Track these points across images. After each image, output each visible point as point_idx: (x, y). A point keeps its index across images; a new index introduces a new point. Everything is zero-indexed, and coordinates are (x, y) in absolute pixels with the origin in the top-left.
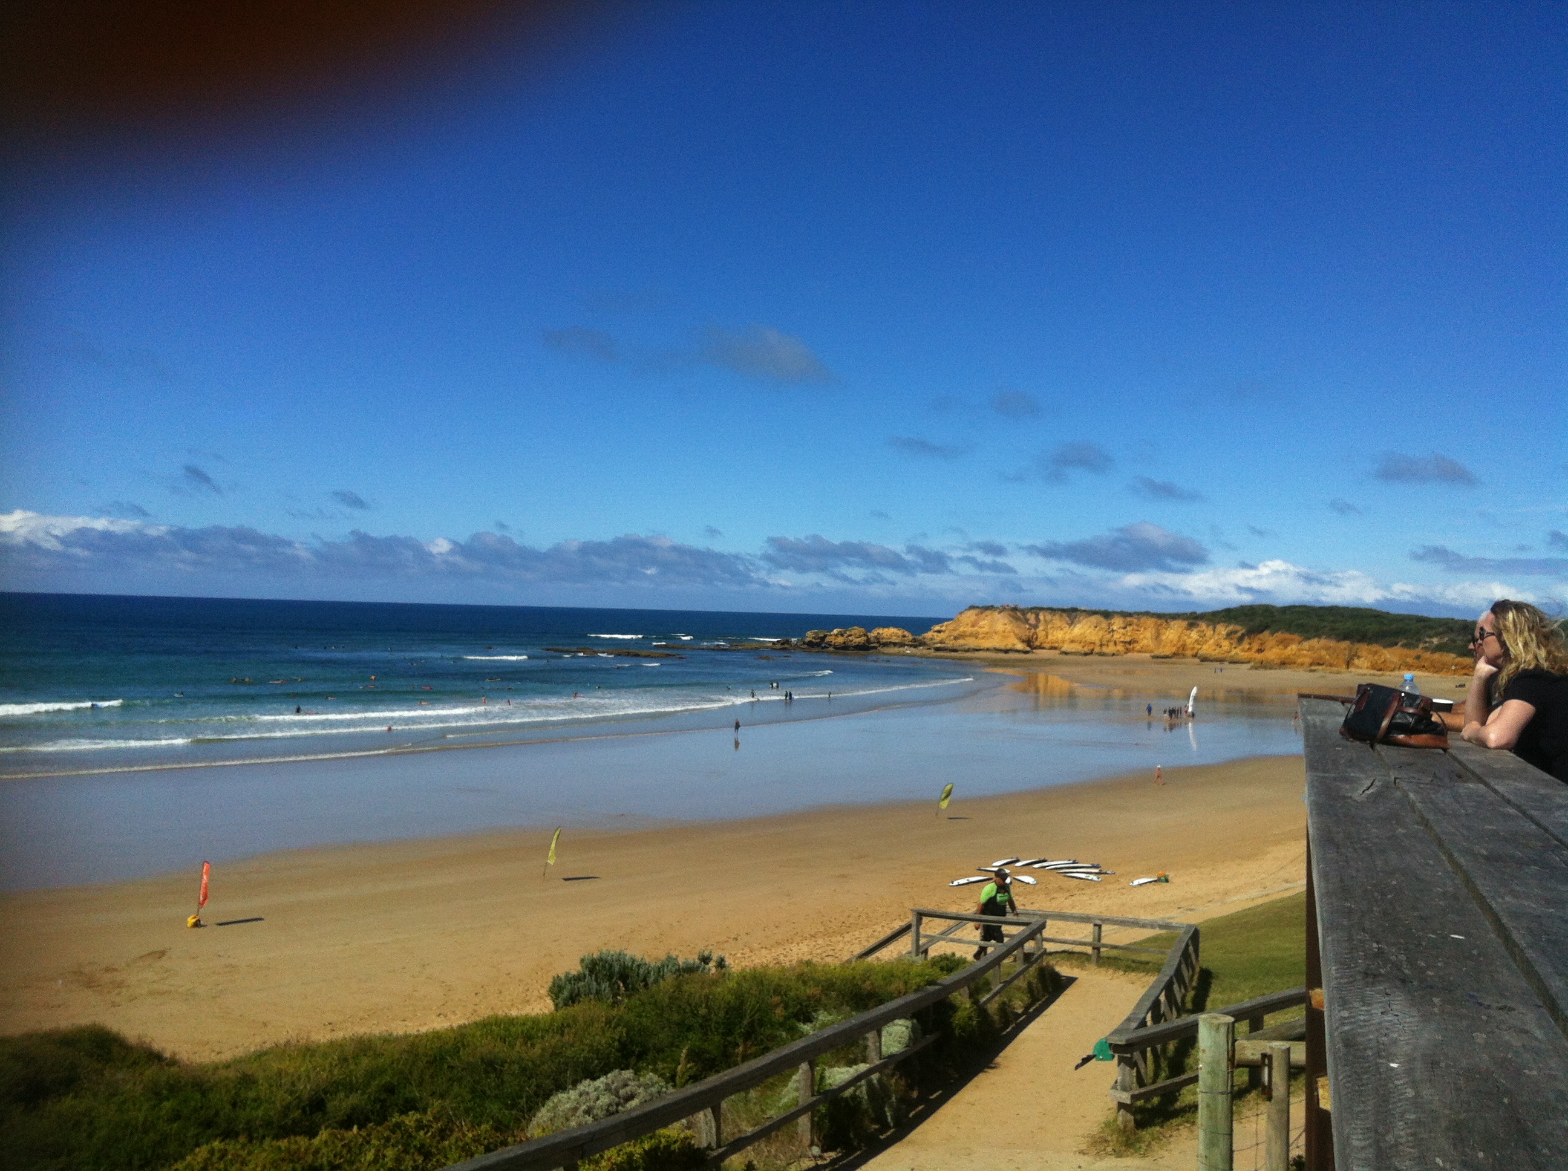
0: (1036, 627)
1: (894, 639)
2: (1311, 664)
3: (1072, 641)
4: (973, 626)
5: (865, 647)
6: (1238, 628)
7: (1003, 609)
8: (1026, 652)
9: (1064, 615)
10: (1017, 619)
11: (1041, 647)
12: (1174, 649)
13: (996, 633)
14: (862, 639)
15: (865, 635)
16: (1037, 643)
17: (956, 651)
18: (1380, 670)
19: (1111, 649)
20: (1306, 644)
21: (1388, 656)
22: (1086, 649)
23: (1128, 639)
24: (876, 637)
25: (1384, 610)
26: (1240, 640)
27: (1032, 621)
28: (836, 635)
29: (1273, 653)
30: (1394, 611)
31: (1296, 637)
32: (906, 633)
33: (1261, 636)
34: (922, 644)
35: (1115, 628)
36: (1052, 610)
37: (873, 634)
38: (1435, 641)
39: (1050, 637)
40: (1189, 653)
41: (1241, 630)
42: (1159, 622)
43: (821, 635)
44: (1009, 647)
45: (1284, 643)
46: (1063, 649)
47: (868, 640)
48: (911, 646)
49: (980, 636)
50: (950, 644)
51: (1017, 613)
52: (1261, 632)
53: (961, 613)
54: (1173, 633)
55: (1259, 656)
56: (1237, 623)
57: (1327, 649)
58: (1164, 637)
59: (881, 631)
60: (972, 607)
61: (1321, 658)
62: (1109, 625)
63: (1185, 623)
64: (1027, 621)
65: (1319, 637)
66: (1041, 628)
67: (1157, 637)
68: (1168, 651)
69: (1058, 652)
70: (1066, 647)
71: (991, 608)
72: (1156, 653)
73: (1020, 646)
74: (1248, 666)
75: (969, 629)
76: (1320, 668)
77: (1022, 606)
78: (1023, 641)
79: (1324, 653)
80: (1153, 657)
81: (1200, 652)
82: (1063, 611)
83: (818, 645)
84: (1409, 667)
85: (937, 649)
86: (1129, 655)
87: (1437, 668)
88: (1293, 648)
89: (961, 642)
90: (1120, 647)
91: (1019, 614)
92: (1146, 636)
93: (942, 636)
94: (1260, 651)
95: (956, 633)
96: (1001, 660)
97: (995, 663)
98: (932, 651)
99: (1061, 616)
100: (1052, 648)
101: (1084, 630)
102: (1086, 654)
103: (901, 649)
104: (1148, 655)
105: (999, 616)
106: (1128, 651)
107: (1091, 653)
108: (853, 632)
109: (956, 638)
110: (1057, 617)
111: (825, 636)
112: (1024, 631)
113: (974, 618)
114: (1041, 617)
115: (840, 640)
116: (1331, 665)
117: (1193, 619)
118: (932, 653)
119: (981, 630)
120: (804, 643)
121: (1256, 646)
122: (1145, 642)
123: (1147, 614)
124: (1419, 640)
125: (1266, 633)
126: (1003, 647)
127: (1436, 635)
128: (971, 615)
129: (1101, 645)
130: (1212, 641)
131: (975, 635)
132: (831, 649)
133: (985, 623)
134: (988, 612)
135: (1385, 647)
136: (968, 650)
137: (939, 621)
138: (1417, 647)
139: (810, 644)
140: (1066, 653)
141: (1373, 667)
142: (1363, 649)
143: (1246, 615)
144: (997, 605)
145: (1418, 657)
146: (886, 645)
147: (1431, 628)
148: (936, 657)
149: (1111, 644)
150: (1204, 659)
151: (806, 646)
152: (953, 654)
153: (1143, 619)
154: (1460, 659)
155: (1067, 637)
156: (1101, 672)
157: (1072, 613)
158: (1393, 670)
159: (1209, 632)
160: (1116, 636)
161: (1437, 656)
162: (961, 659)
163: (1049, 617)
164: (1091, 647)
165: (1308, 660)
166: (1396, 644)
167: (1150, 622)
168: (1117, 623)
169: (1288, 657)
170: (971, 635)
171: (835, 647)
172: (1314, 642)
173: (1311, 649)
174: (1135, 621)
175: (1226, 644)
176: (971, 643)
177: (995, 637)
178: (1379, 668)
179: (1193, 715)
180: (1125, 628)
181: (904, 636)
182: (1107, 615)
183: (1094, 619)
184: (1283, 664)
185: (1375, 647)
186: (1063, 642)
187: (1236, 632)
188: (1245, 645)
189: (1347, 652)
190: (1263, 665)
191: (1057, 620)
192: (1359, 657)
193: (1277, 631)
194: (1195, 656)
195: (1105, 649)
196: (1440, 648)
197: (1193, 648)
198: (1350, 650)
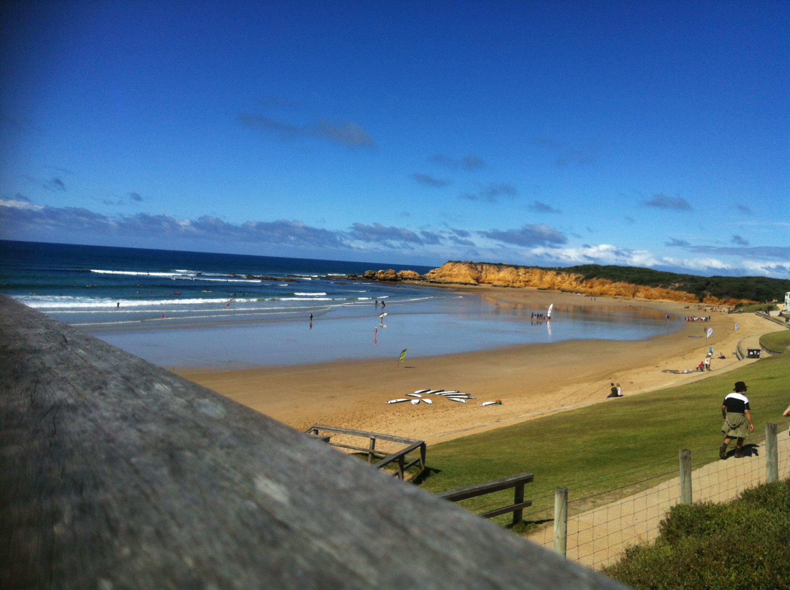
0: (481, 272)
1: (410, 276)
2: (616, 295)
3: (499, 280)
4: (450, 271)
5: (395, 280)
6: (581, 275)
7: (465, 263)
8: (475, 285)
9: (496, 267)
10: (472, 268)
11: (483, 282)
12: (549, 286)
13: (461, 275)
14: (393, 276)
15: (395, 274)
16: (482, 280)
17: (440, 283)
18: (649, 298)
19: (518, 284)
20: (613, 285)
21: (653, 291)
22: (506, 284)
23: (526, 280)
24: (401, 275)
25: (654, 269)
26: (582, 282)
27: (479, 269)
28: (380, 273)
29: (597, 289)
30: (660, 270)
31: (609, 281)
32: (416, 273)
33: (592, 280)
34: (424, 279)
35: (520, 274)
36: (490, 264)
37: (399, 274)
38: (677, 285)
39: (488, 278)
40: (556, 287)
41: (582, 276)
42: (542, 271)
43: (373, 273)
44: (467, 282)
45: (603, 284)
46: (494, 284)
47: (396, 276)
48: (418, 280)
49: (453, 276)
50: (438, 279)
51: (472, 265)
52: (592, 278)
53: (444, 264)
54: (549, 277)
55: (590, 290)
56: (581, 273)
57: (624, 287)
58: (544, 279)
59: (403, 272)
60: (450, 261)
61: (621, 292)
62: (518, 272)
63: (555, 273)
64: (477, 269)
65: (620, 281)
66: (484, 273)
67: (541, 279)
68: (546, 286)
69: (491, 285)
70: (496, 283)
71: (459, 262)
72: (540, 287)
73: (472, 282)
74: (584, 295)
75: (448, 272)
76: (620, 297)
77: (475, 262)
78: (474, 279)
79: (622, 289)
80: (538, 289)
81: (562, 287)
82: (495, 264)
83: (371, 278)
84: (664, 297)
85: (431, 282)
86: (527, 288)
87: (677, 298)
88: (607, 286)
89: (443, 278)
90: (522, 284)
91: (473, 266)
92: (535, 278)
93: (434, 275)
94: (591, 287)
95: (441, 274)
96: (463, 288)
97: (459, 290)
98: (429, 282)
99: (494, 267)
100: (489, 283)
101: (505, 274)
102: (505, 287)
103: (413, 281)
104: (535, 288)
105: (463, 266)
106: (526, 285)
107: (508, 286)
108: (389, 272)
109: (441, 277)
110: (492, 268)
111: (375, 274)
112: (475, 274)
113: (450, 267)
114: (484, 267)
115: (382, 276)
116: (625, 296)
117: (559, 271)
118: (428, 284)
119: (454, 273)
120: (364, 277)
121: (589, 285)
122: (535, 281)
123: (537, 267)
124: (669, 285)
125: (595, 279)
126: (464, 282)
127: (677, 282)
128: (449, 265)
129: (513, 282)
130: (568, 282)
131: (450, 276)
132: (377, 280)
133: (456, 270)
134: (458, 264)
135: (652, 287)
136: (447, 283)
137: (433, 268)
138: (668, 288)
139: (367, 277)
140: (495, 286)
141: (646, 297)
142: (642, 288)
143: (585, 269)
144: (462, 261)
145: (668, 293)
146: (406, 279)
147: (675, 278)
148: (430, 286)
149: (518, 282)
150: (563, 291)
151: (365, 278)
152: (439, 284)
153: (535, 270)
154: (688, 295)
155: (497, 278)
156: (512, 296)
157: (499, 266)
158: (655, 299)
159: (567, 278)
160: (521, 278)
161: (677, 292)
162: (442, 287)
163: (488, 267)
164: (508, 283)
165: (614, 293)
166: (658, 286)
167: (538, 271)
168: (522, 271)
169: (604, 291)
170: (449, 275)
171: (380, 279)
172: (618, 284)
173: (616, 287)
174: (530, 271)
175: (574, 284)
176: (448, 279)
177: (460, 277)
178: (649, 297)
179: (549, 318)
180: (525, 274)
181: (415, 275)
182: (517, 267)
183: (510, 269)
184: (602, 294)
185: (647, 287)
186: (494, 280)
187: (580, 278)
188: (584, 284)
189: (633, 289)
190: (591, 295)
191: (492, 269)
192: (639, 292)
193: (600, 278)
194: (559, 289)
195: (515, 285)
196: (679, 289)
197: (558, 285)
198: (635, 288)
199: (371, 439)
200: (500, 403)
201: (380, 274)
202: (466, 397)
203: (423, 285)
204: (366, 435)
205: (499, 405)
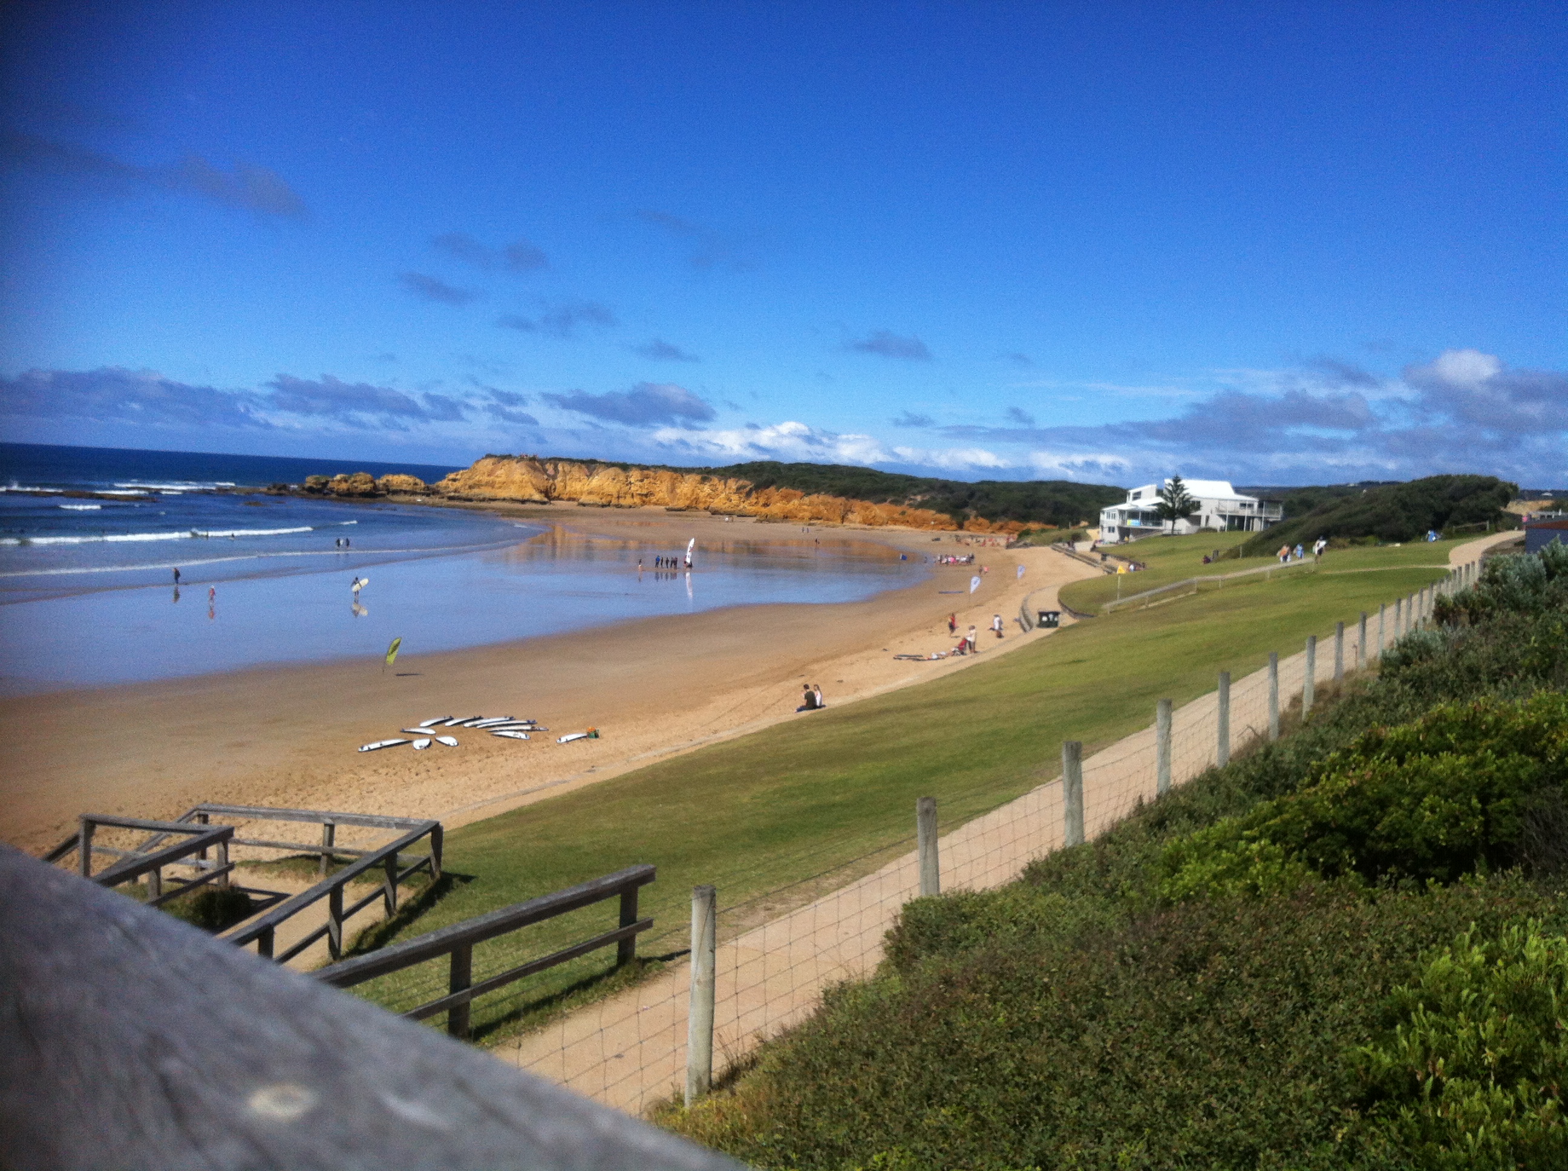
0: (554, 477)
1: (405, 487)
2: (810, 519)
3: (590, 493)
4: (489, 475)
5: (372, 495)
6: (747, 482)
7: (521, 459)
8: (544, 503)
9: (583, 466)
10: (535, 469)
11: (558, 498)
12: (688, 503)
13: (513, 482)
14: (369, 486)
15: (372, 482)
16: (555, 494)
17: (470, 500)
18: (870, 524)
19: (628, 501)
20: (807, 499)
21: (878, 511)
22: (604, 501)
23: (645, 492)
24: (384, 484)
25: (880, 470)
26: (748, 495)
27: (551, 471)
28: (340, 481)
29: (777, 507)
30: (887, 471)
31: (799, 492)
32: (418, 481)
33: (767, 491)
34: (435, 492)
35: (632, 480)
36: (571, 461)
37: (381, 482)
38: (919, 498)
39: (568, 489)
40: (701, 506)
41: (749, 484)
42: (675, 476)
43: (323, 481)
44: (526, 498)
45: (787, 498)
46: (581, 501)
47: (375, 487)
48: (423, 494)
49: (497, 486)
50: (464, 493)
51: (535, 463)
52: (768, 487)
53: (478, 462)
54: (687, 486)
55: (765, 510)
56: (746, 478)
57: (824, 504)
58: (678, 491)
59: (390, 477)
60: (489, 456)
61: (819, 512)
62: (627, 477)
63: (698, 478)
64: (545, 471)
65: (818, 492)
66: (559, 479)
67: (673, 490)
68: (681, 504)
69: (576, 503)
70: (584, 499)
71: (509, 457)
72: (671, 506)
73: (537, 496)
74: (754, 519)
75: (485, 479)
76: (819, 522)
77: (540, 456)
78: (541, 492)
79: (822, 508)
80: (668, 510)
81: (712, 506)
82: (582, 462)
83: (319, 491)
84: (895, 522)
85: (451, 498)
86: (646, 507)
87: (920, 523)
88: (796, 502)
89: (476, 491)
90: (637, 500)
91: (537, 464)
92: (661, 489)
93: (457, 484)
94: (766, 505)
95: (471, 482)
96: (518, 510)
97: (510, 513)
98: (445, 500)
99: (580, 467)
100: (569, 499)
101: (602, 482)
102: (603, 506)
103: (412, 498)
104: (663, 507)
105: (518, 466)
106: (644, 503)
107: (609, 505)
108: (358, 478)
109: (470, 487)
110: (576, 468)
111: (327, 482)
112: (542, 482)
113: (490, 467)
114: (560, 468)
115: (344, 486)
116: (828, 520)
117: (706, 473)
118: (445, 501)
119: (498, 480)
120: (304, 489)
121: (762, 501)
122: (661, 494)
123: (664, 467)
124: (905, 497)
125: (772, 488)
126: (519, 497)
127: (920, 493)
128: (488, 463)
129: (618, 497)
130: (723, 495)
131: (492, 485)
132: (334, 496)
133: (501, 473)
134: (505, 461)
135: (875, 503)
136: (484, 500)
137: (455, 470)
138: (903, 503)
139: (311, 490)
140: (584, 505)
141: (864, 522)
142: (857, 504)
143: (755, 471)
144: (514, 454)
145: (903, 513)
146: (396, 492)
147: (916, 486)
148: (449, 506)
149: (628, 496)
150: (715, 512)
151: (305, 492)
152: (468, 504)
153: (660, 472)
154: (938, 516)
155: (586, 488)
156: (617, 523)
157: (590, 465)
158: (881, 525)
159: (721, 487)
160: (633, 488)
161: (919, 512)
162: (474, 508)
163: (567, 468)
164: (609, 498)
165: (808, 514)
166: (885, 501)
167: (666, 476)
168: (635, 475)
169: (790, 511)
170: (487, 484)
171: (339, 494)
172: (814, 497)
173: (811, 504)
174: (652, 474)
175: (735, 498)
176: (487, 492)
177: (512, 487)
178: (870, 522)
179: (690, 566)
180: (642, 481)
181: (416, 484)
182: (625, 467)
183: (612, 471)
184: (786, 518)
185: (867, 503)
186: (582, 493)
187: (745, 487)
188: (753, 500)
189: (842, 508)
190: (767, 519)
191: (576, 472)
192: (853, 512)
193: (782, 487)
194: (706, 509)
195: (622, 502)
196: (922, 505)
197: (705, 502)
198: (846, 505)
199: (326, 825)
200: (596, 736)
201: (338, 482)
202: (528, 727)
203: (433, 505)
204: (314, 817)
205: (593, 740)
